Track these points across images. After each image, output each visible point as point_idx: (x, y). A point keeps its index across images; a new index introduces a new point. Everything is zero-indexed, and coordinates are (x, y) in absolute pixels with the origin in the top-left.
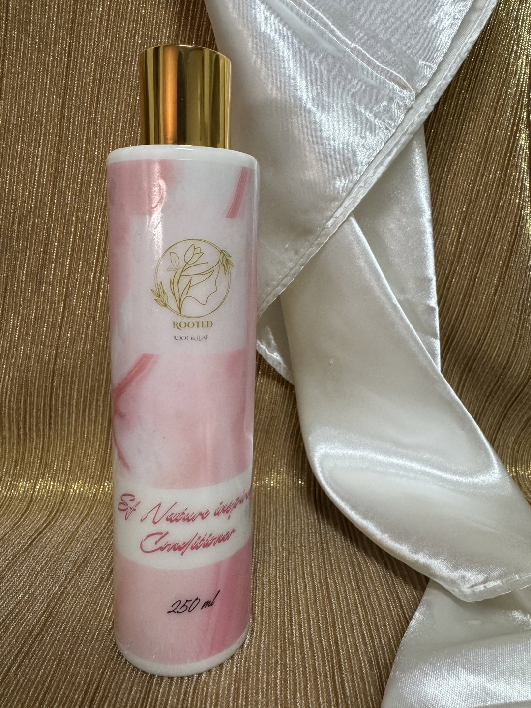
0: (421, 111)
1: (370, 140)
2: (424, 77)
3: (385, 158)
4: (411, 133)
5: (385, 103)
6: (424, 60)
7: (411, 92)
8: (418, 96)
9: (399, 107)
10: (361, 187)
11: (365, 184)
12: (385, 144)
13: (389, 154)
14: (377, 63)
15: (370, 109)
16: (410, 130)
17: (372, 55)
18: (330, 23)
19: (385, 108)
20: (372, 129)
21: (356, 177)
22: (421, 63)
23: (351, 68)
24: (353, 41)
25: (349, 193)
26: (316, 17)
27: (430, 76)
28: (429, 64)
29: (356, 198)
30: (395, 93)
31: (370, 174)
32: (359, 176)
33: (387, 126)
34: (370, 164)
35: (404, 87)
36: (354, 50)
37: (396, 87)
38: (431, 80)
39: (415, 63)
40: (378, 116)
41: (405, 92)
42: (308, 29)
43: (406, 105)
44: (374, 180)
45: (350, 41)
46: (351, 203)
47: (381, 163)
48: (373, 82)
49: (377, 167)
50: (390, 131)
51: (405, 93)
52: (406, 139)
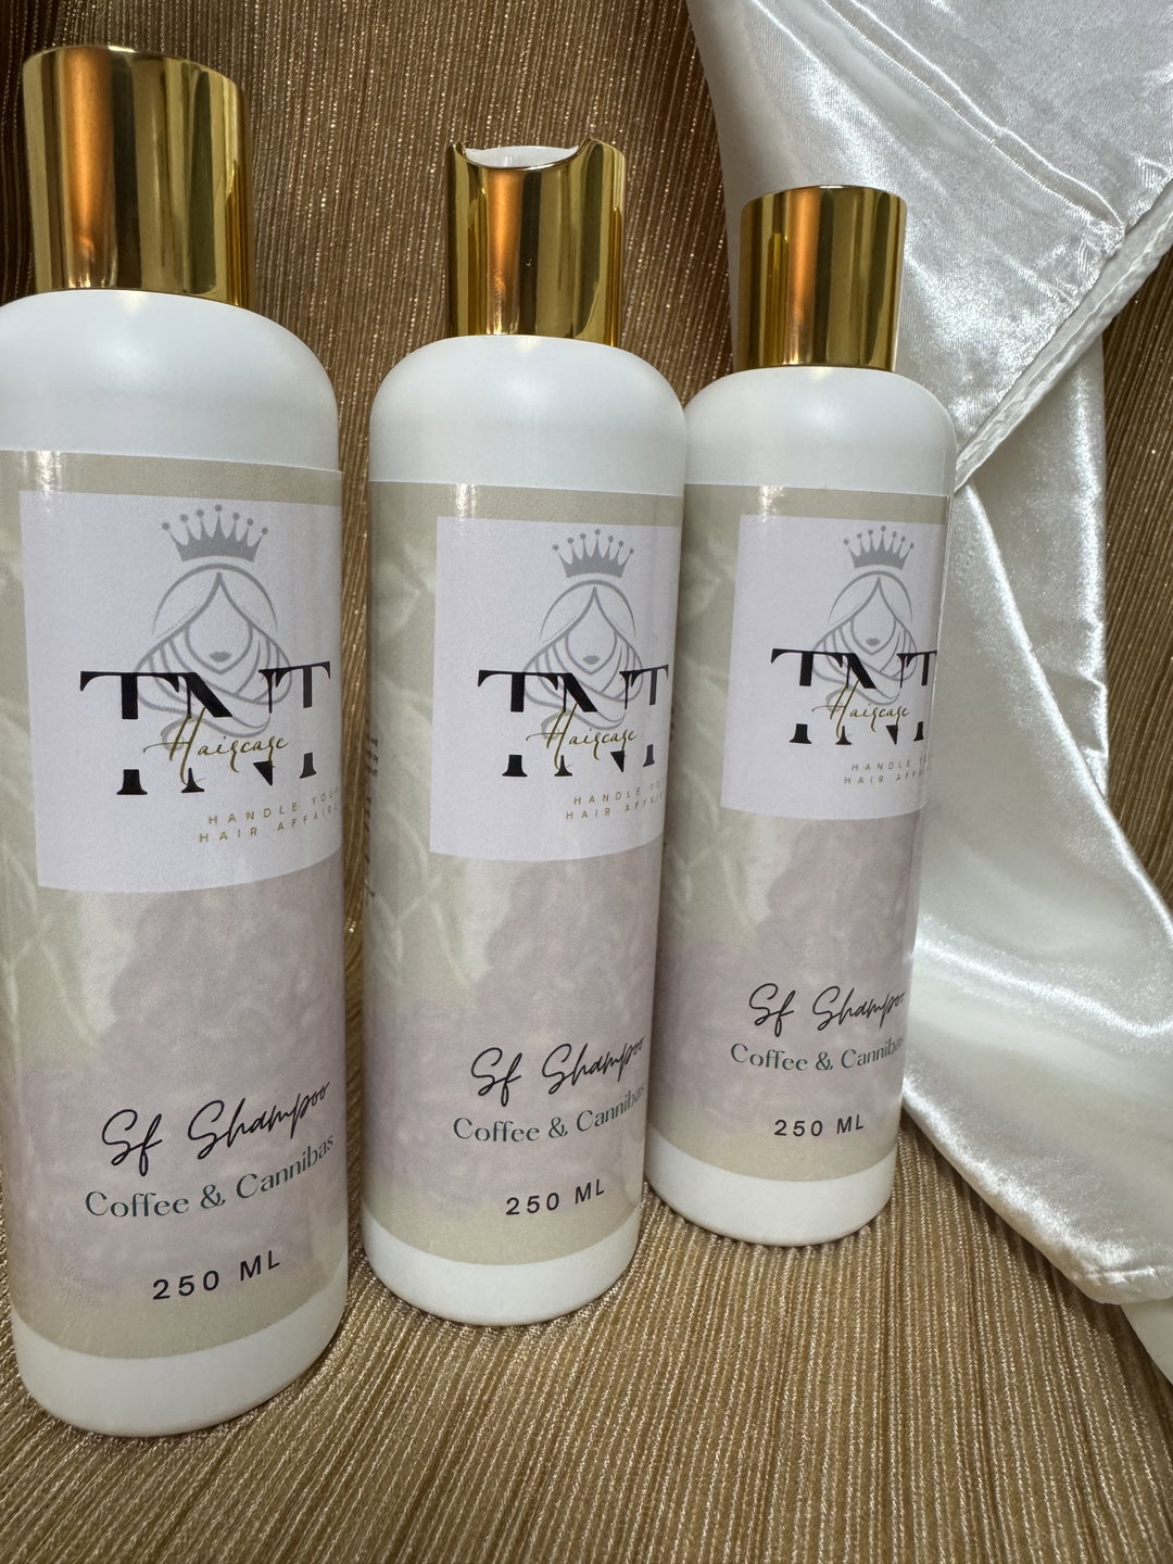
0: (1132, 269)
1: (1029, 323)
2: (1145, 193)
3: (1051, 364)
4: (1107, 315)
5: (1061, 250)
6: (1147, 155)
7: (1118, 224)
8: (1129, 231)
9: (1090, 255)
10: (999, 422)
11: (1007, 417)
12: (1057, 330)
13: (1059, 358)
14: (1051, 167)
15: (1029, 261)
16: (1107, 308)
17: (1039, 150)
18: (956, 87)
19: (1060, 259)
20: (1032, 301)
21: (996, 396)
22: (1141, 161)
23: (996, 178)
24: (1002, 123)
25: (981, 426)
26: (930, 78)
27: (1159, 190)
28: (1160, 165)
29: (985, 445)
30: (1083, 228)
31: (1019, 396)
32: (1002, 393)
33: (1063, 294)
34: (1025, 370)
35: (1101, 214)
36: (1003, 142)
37: (1087, 217)
38: (1159, 200)
39: (1127, 162)
40: (1046, 275)
41: (1103, 223)
42: (912, 104)
43: (1104, 252)
44: (1026, 409)
45: (997, 122)
46: (975, 455)
47: (1042, 376)
48: (1038, 206)
49: (1033, 384)
50: (1069, 305)
51: (1105, 228)
52: (1096, 327)
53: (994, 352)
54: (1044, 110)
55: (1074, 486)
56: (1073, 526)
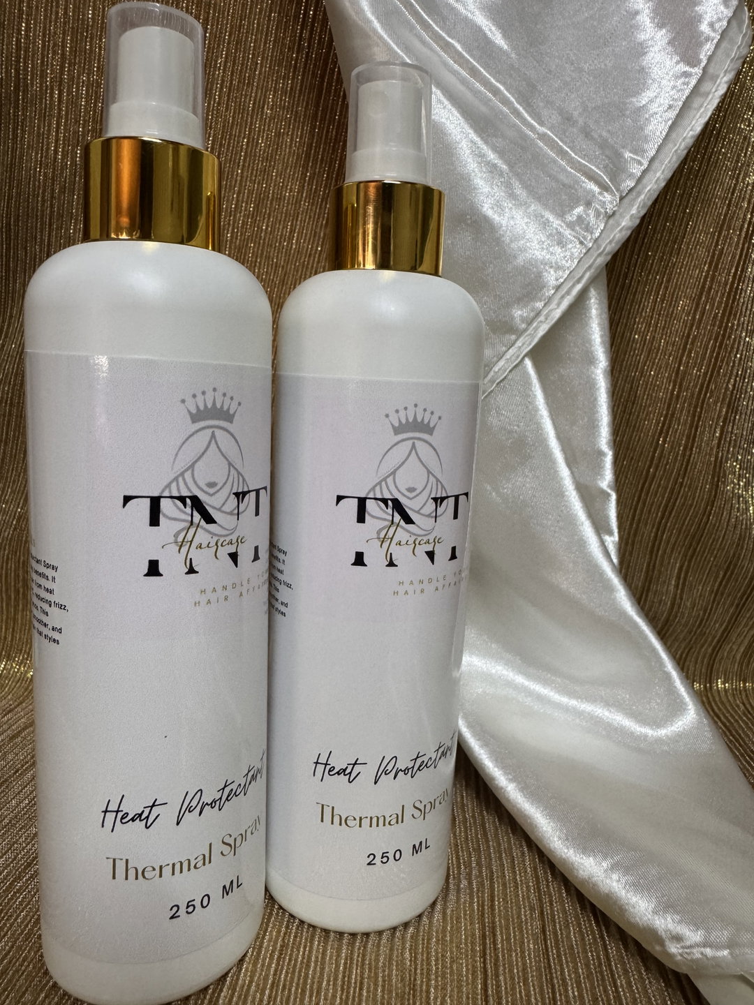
0: (623, 224)
2: (631, 175)
3: (573, 286)
4: (608, 254)
5: (579, 210)
6: (631, 152)
7: (615, 195)
8: (622, 198)
9: (598, 214)
10: (541, 322)
11: (546, 319)
12: (579, 262)
13: (579, 281)
14: (573, 155)
15: (561, 215)
16: (608, 249)
17: (565, 143)
18: (512, 99)
19: (579, 217)
20: (561, 243)
21: (539, 305)
22: (627, 155)
23: (537, 160)
24: (542, 124)
25: (530, 323)
26: (496, 92)
27: (639, 174)
28: (639, 158)
29: (532, 336)
30: (594, 196)
31: (553, 305)
32: (543, 303)
33: (581, 238)
34: (558, 288)
35: (604, 188)
36: (543, 137)
37: (596, 189)
38: (639, 180)
39: (619, 156)
40: (571, 226)
41: (606, 194)
42: (483, 109)
43: (606, 212)
44: (557, 314)
45: (538, 124)
46: (526, 343)
47: (568, 293)
48: (566, 181)
49: (563, 297)
50: (586, 246)
51: (607, 197)
52: (601, 261)
53: (539, 276)
54: (568, 119)
55: (591, 360)
56: (591, 385)
